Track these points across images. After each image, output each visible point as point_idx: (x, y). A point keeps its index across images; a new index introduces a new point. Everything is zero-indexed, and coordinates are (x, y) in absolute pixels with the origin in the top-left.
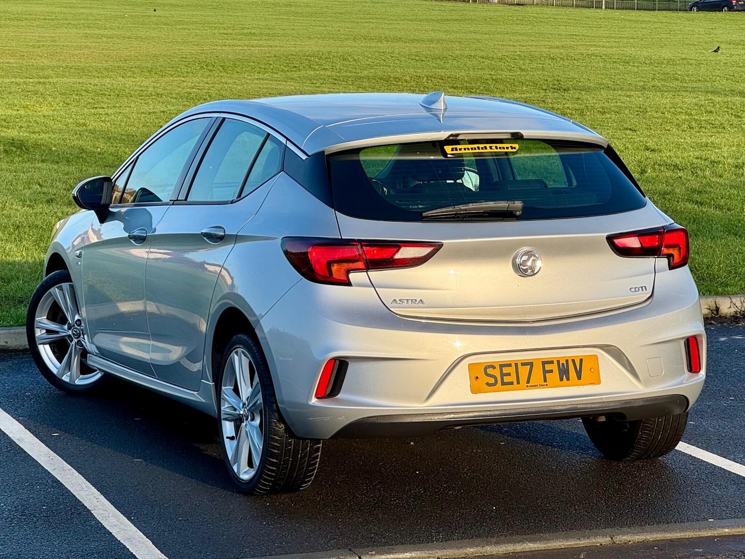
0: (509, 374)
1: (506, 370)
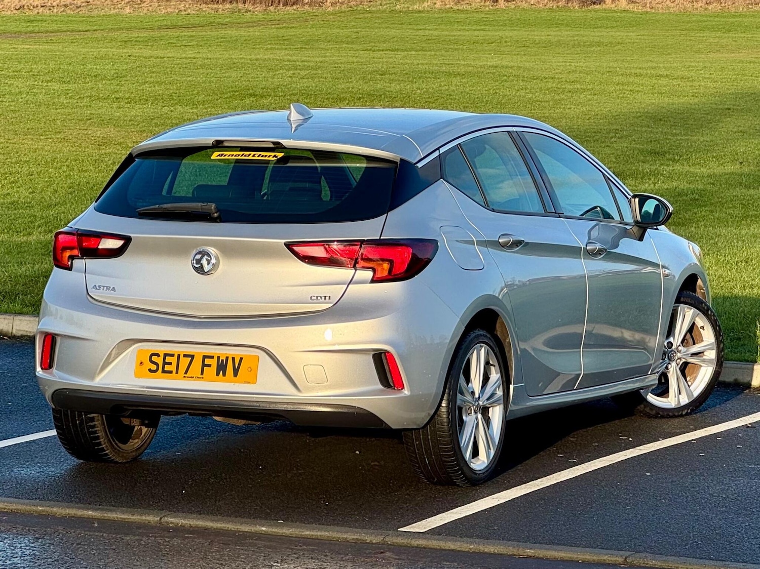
0: (170, 364)
1: (168, 359)
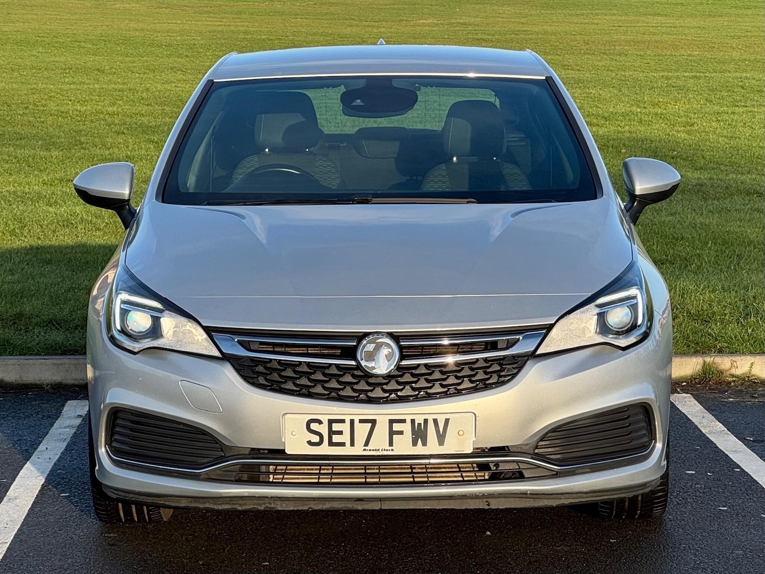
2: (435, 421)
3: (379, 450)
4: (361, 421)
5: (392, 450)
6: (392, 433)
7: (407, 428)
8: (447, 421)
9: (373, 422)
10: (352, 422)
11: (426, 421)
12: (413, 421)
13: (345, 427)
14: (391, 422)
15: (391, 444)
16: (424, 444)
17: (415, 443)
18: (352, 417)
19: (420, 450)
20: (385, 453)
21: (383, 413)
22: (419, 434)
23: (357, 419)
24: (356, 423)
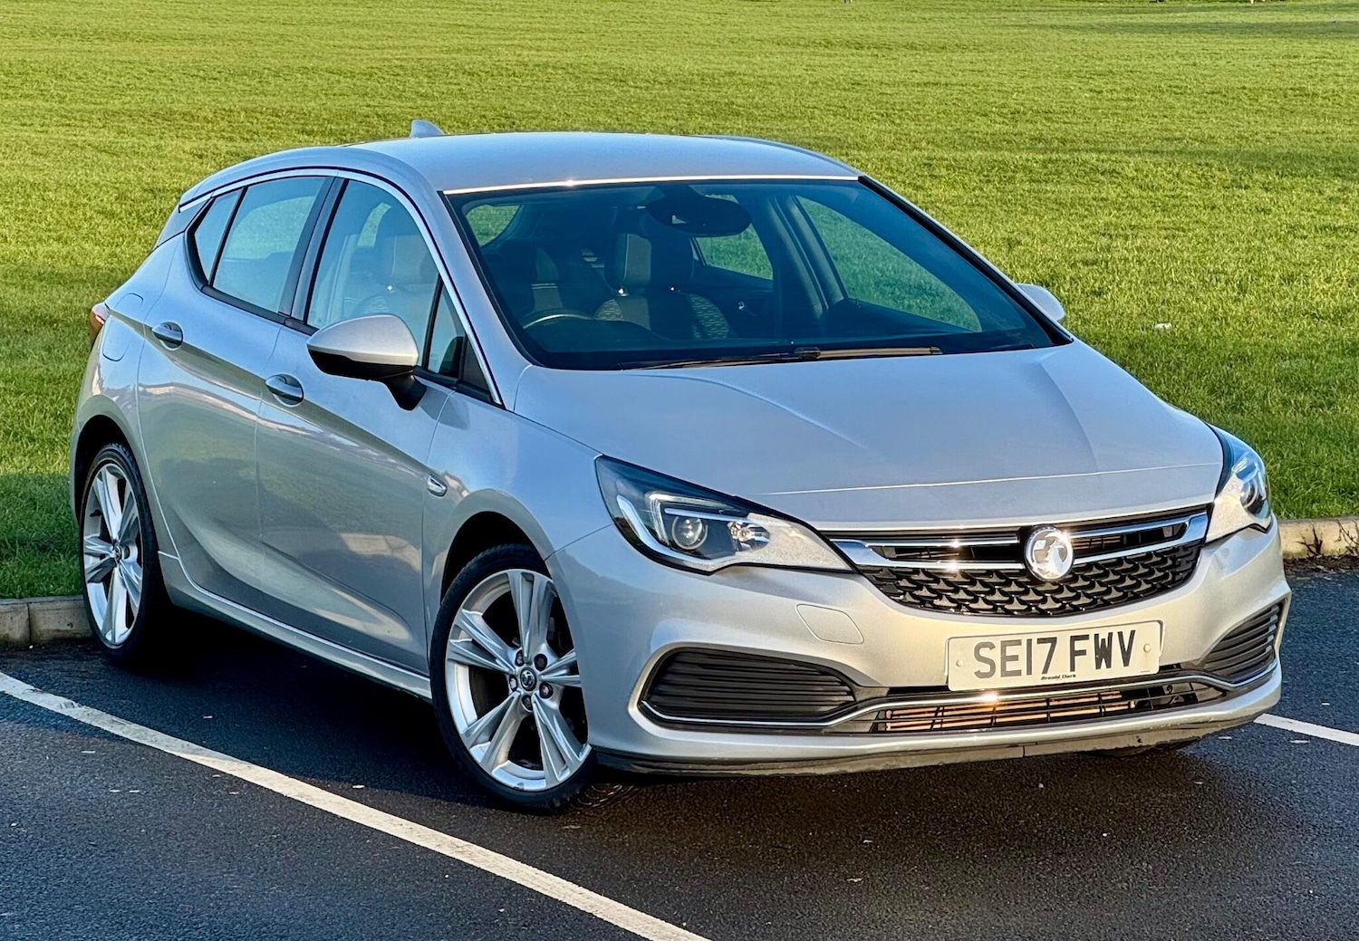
2: (1120, 634)
3: (1059, 677)
4: (1041, 641)
5: (1074, 676)
6: (1074, 653)
7: (1089, 646)
8: (1133, 633)
9: (1053, 641)
10: (1029, 642)
11: (1110, 635)
12: (1097, 636)
13: (1021, 651)
14: (1074, 639)
15: (1073, 669)
16: (1109, 666)
17: (1098, 666)
18: (1029, 637)
19: (1104, 673)
20: (1067, 680)
21: (1063, 627)
22: (1103, 654)
23: (1035, 639)
24: (1034, 642)
